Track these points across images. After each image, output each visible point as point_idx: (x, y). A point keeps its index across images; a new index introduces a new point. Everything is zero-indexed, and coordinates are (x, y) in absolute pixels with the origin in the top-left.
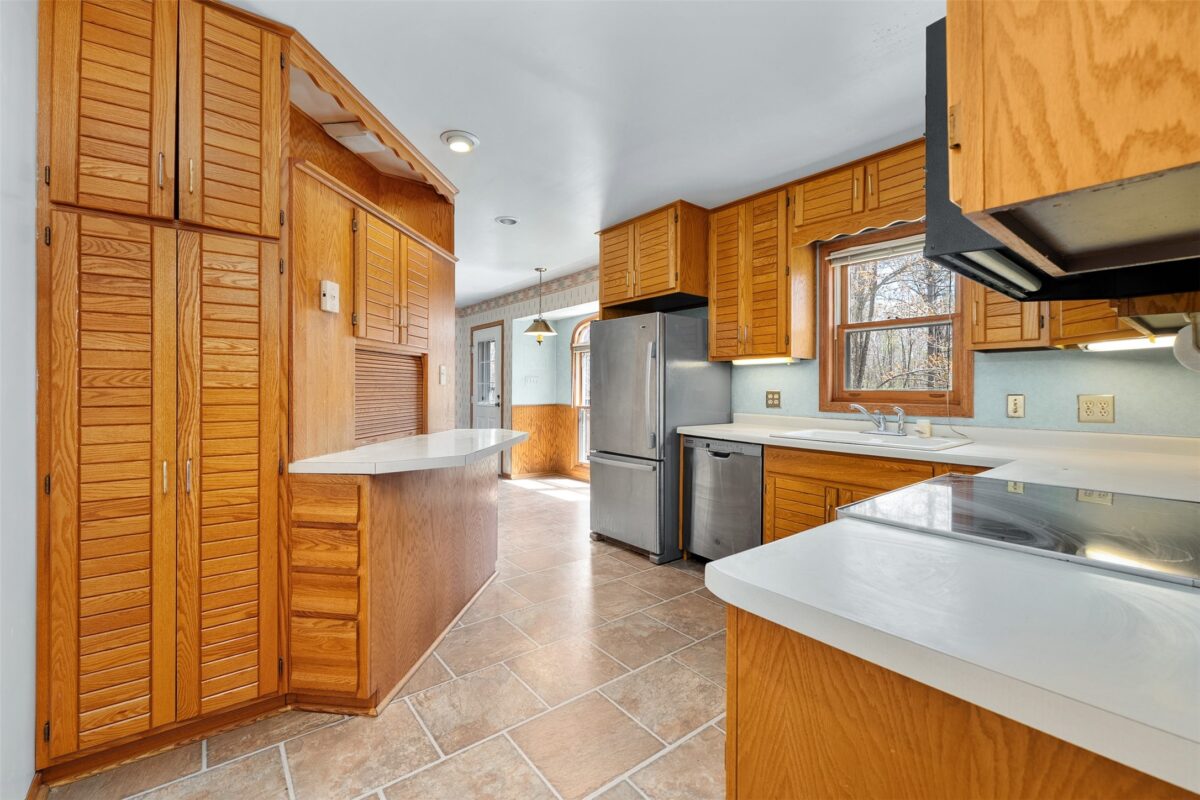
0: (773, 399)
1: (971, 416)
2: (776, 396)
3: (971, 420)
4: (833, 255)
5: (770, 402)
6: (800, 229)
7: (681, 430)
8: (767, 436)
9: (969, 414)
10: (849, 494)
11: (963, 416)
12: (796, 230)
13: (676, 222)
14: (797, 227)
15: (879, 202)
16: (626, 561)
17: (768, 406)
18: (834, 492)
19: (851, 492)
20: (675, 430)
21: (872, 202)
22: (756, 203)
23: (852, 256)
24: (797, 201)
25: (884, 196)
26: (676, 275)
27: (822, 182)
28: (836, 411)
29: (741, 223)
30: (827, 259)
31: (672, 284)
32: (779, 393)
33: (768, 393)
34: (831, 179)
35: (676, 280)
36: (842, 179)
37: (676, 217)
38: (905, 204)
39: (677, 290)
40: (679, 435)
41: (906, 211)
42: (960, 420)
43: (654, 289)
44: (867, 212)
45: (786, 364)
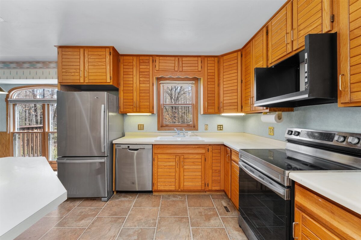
0: (141, 127)
1: (198, 130)
2: (142, 126)
3: (197, 131)
4: (161, 82)
5: (140, 128)
6: (157, 71)
7: (114, 142)
8: (154, 141)
9: (197, 130)
10: (183, 156)
11: (196, 130)
12: (156, 71)
13: (110, 55)
14: (157, 70)
15: (182, 70)
16: (90, 206)
17: (139, 129)
18: (178, 157)
19: (184, 155)
20: (112, 142)
21: (181, 69)
22: (141, 58)
23: (167, 83)
24: (156, 62)
25: (184, 68)
26: (111, 77)
27: (165, 58)
28: (163, 130)
29: (134, 63)
30: (160, 82)
31: (108, 80)
32: (143, 125)
33: (138, 125)
34: (168, 58)
35: (111, 79)
36: (172, 59)
37: (110, 53)
38: (189, 72)
39: (111, 84)
40: (113, 144)
41: (189, 74)
42: (195, 131)
43: (98, 81)
44: (178, 72)
45: (147, 115)
